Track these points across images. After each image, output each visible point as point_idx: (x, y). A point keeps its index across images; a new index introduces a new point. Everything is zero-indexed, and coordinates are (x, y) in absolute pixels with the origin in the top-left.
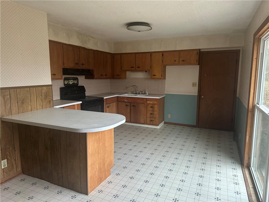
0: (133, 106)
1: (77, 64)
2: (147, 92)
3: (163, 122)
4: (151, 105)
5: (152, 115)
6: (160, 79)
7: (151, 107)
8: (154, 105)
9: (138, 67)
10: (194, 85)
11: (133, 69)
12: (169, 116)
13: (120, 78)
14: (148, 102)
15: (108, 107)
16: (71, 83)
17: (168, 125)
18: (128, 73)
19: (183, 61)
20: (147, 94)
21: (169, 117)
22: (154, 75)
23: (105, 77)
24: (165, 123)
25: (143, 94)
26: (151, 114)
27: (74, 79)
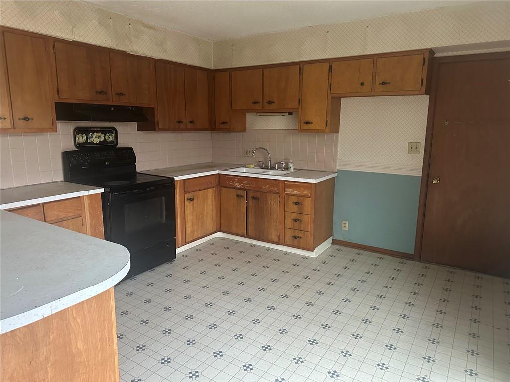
0: (253, 198)
1: (100, 92)
2: (291, 165)
3: (330, 240)
4: (295, 200)
5: (297, 224)
6: (323, 131)
7: (296, 204)
8: (302, 199)
9: (270, 103)
10: (413, 148)
11: (257, 107)
12: (346, 226)
13: (228, 130)
14: (289, 191)
15: (191, 200)
16: (96, 141)
17: (341, 247)
18: (250, 118)
19: (384, 83)
20: (292, 170)
21: (344, 228)
22: (307, 123)
23: (189, 126)
24: (334, 242)
25: (282, 169)
26: (296, 220)
27: (104, 131)
